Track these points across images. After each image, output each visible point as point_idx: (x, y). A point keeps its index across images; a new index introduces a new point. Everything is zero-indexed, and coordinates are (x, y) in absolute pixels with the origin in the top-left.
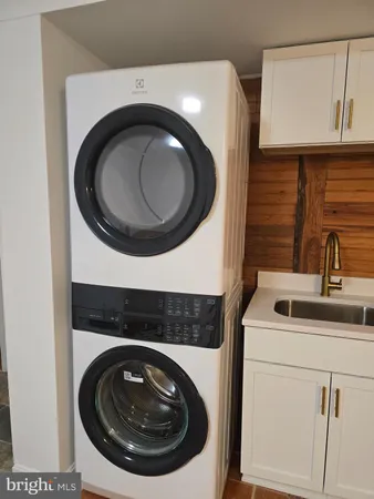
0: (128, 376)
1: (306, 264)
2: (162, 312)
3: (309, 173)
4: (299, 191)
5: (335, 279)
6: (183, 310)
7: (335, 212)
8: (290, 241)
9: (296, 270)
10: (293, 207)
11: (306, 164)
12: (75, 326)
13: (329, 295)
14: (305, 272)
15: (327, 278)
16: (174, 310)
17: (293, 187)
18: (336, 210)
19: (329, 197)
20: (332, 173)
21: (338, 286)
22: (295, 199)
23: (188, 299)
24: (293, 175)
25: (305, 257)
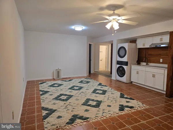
0: (121, 69)
7: (150, 55)
10: (145, 54)
12: (117, 64)
21: (148, 64)
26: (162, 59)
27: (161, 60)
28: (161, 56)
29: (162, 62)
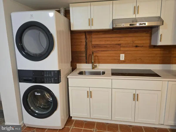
0: (36, 94)
1: (89, 61)
2: (43, 75)
3: (88, 37)
4: (86, 41)
5: (95, 65)
6: (49, 74)
7: (95, 47)
8: (84, 55)
9: (86, 63)
10: (84, 46)
11: (87, 34)
12: (20, 82)
13: (94, 69)
14: (89, 63)
15: (93, 64)
16: (47, 74)
17: (84, 40)
18: (95, 46)
19: (93, 43)
20: (93, 36)
21: (96, 66)
22: (85, 44)
23: (50, 72)
24: (84, 37)
25: (88, 59)
26: (124, 55)
27: (122, 57)
28: (122, 49)
29: (123, 59)
